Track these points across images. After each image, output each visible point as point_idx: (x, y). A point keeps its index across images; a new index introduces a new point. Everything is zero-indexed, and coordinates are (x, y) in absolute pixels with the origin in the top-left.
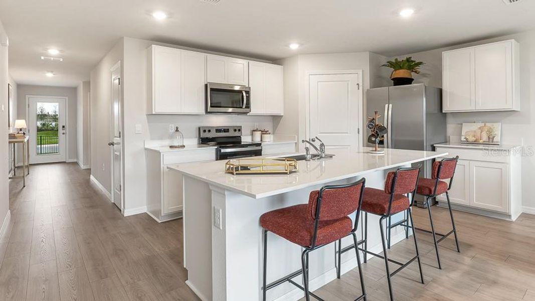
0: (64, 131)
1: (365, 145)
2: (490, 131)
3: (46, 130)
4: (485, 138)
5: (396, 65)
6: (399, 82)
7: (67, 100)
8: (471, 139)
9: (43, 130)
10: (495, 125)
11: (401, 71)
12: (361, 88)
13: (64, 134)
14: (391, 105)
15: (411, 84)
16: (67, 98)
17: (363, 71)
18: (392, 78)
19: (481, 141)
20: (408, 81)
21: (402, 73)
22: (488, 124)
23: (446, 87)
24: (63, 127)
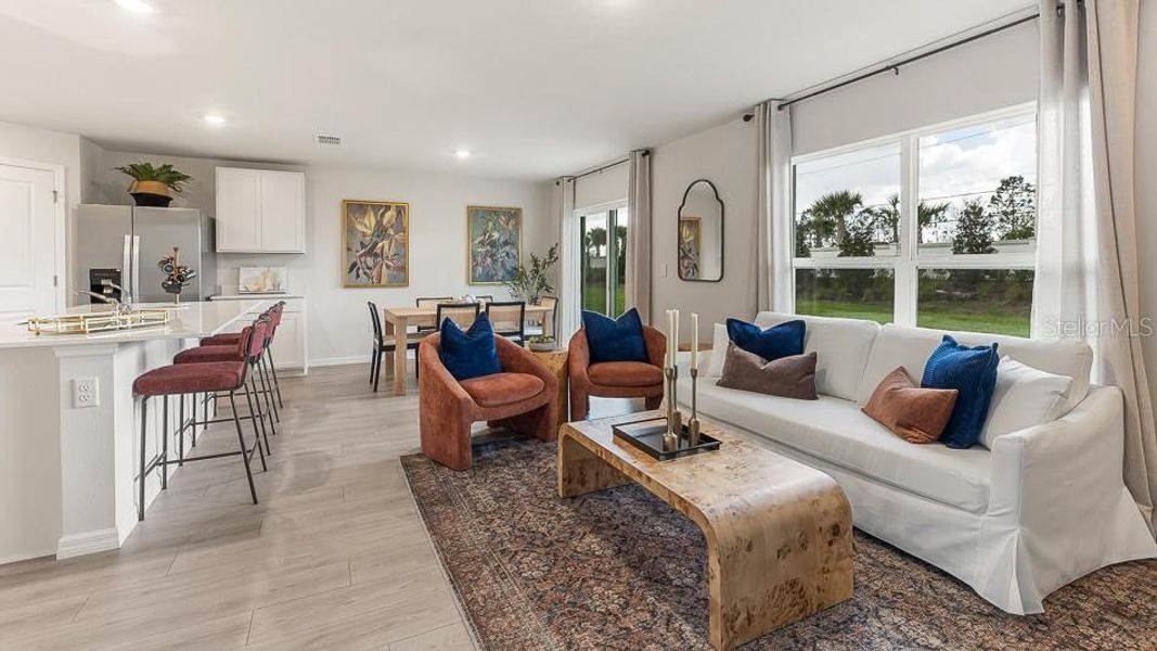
1: (71, 303)
2: (275, 277)
4: (269, 286)
5: (141, 172)
6: (144, 200)
8: (252, 288)
10: (281, 269)
11: (154, 183)
12: (61, 200)
14: (136, 238)
15: (167, 206)
17: (66, 170)
18: (132, 191)
19: (265, 290)
20: (161, 201)
21: (152, 187)
22: (272, 269)
23: (221, 217)
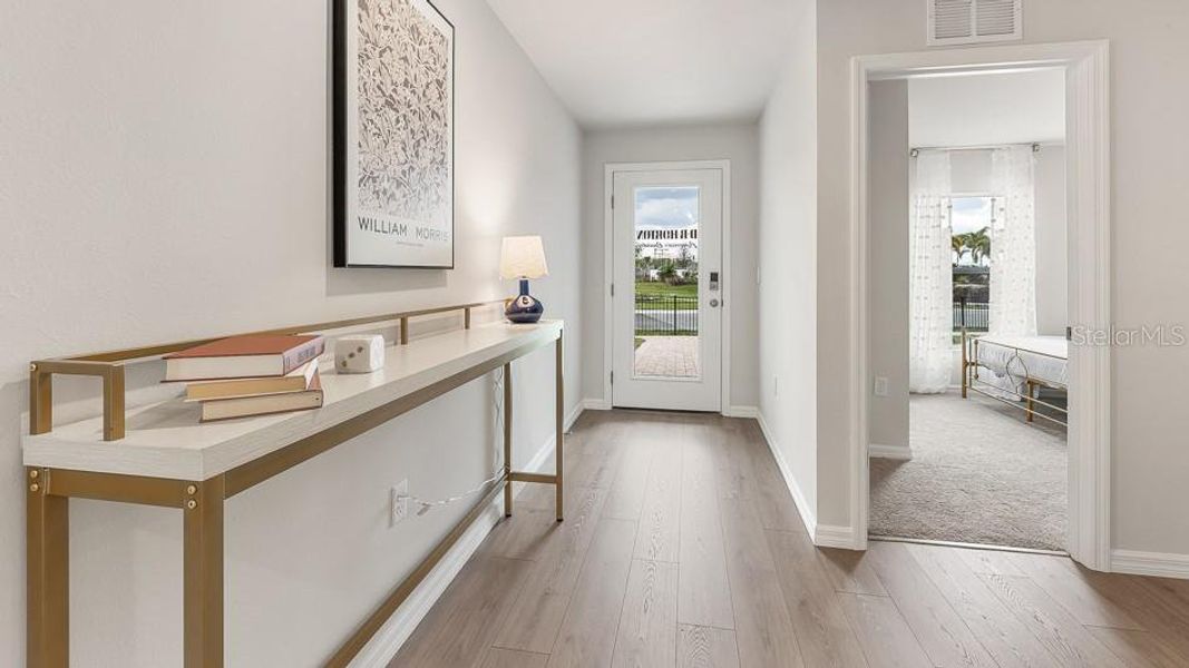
0: (716, 295)
3: (690, 283)
7: (727, 171)
9: (685, 284)
13: (714, 304)
16: (726, 165)
24: (714, 277)
